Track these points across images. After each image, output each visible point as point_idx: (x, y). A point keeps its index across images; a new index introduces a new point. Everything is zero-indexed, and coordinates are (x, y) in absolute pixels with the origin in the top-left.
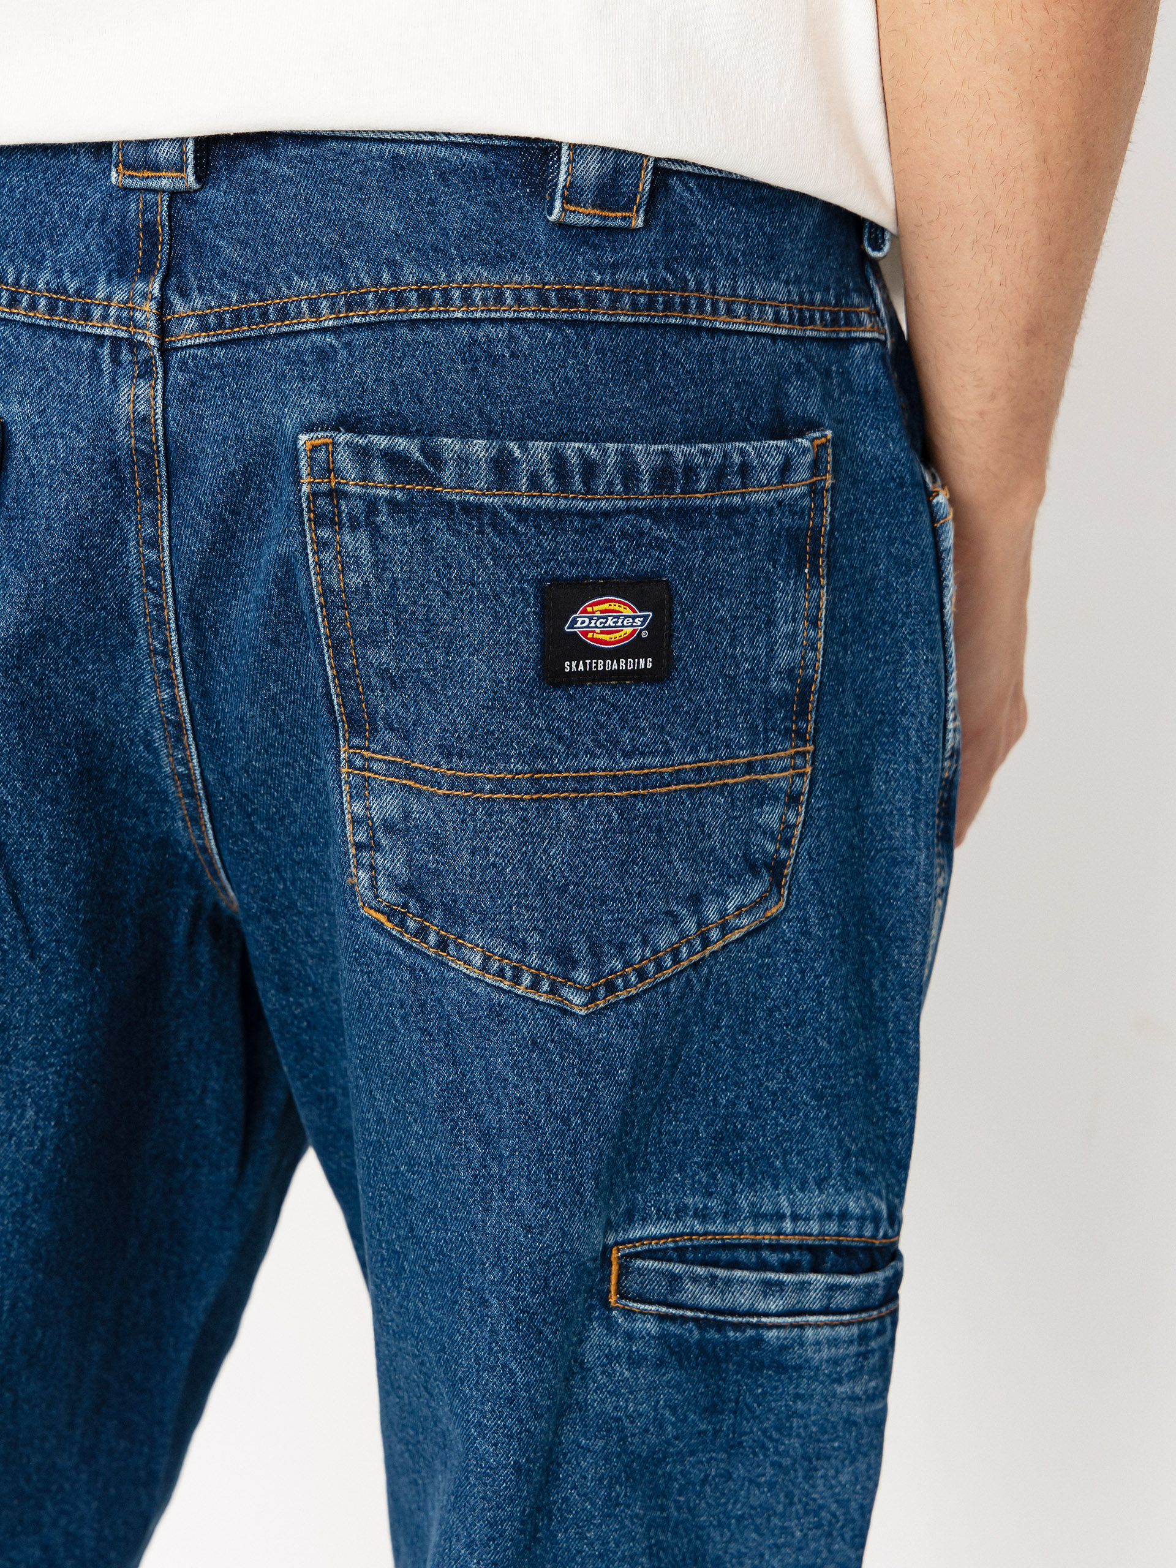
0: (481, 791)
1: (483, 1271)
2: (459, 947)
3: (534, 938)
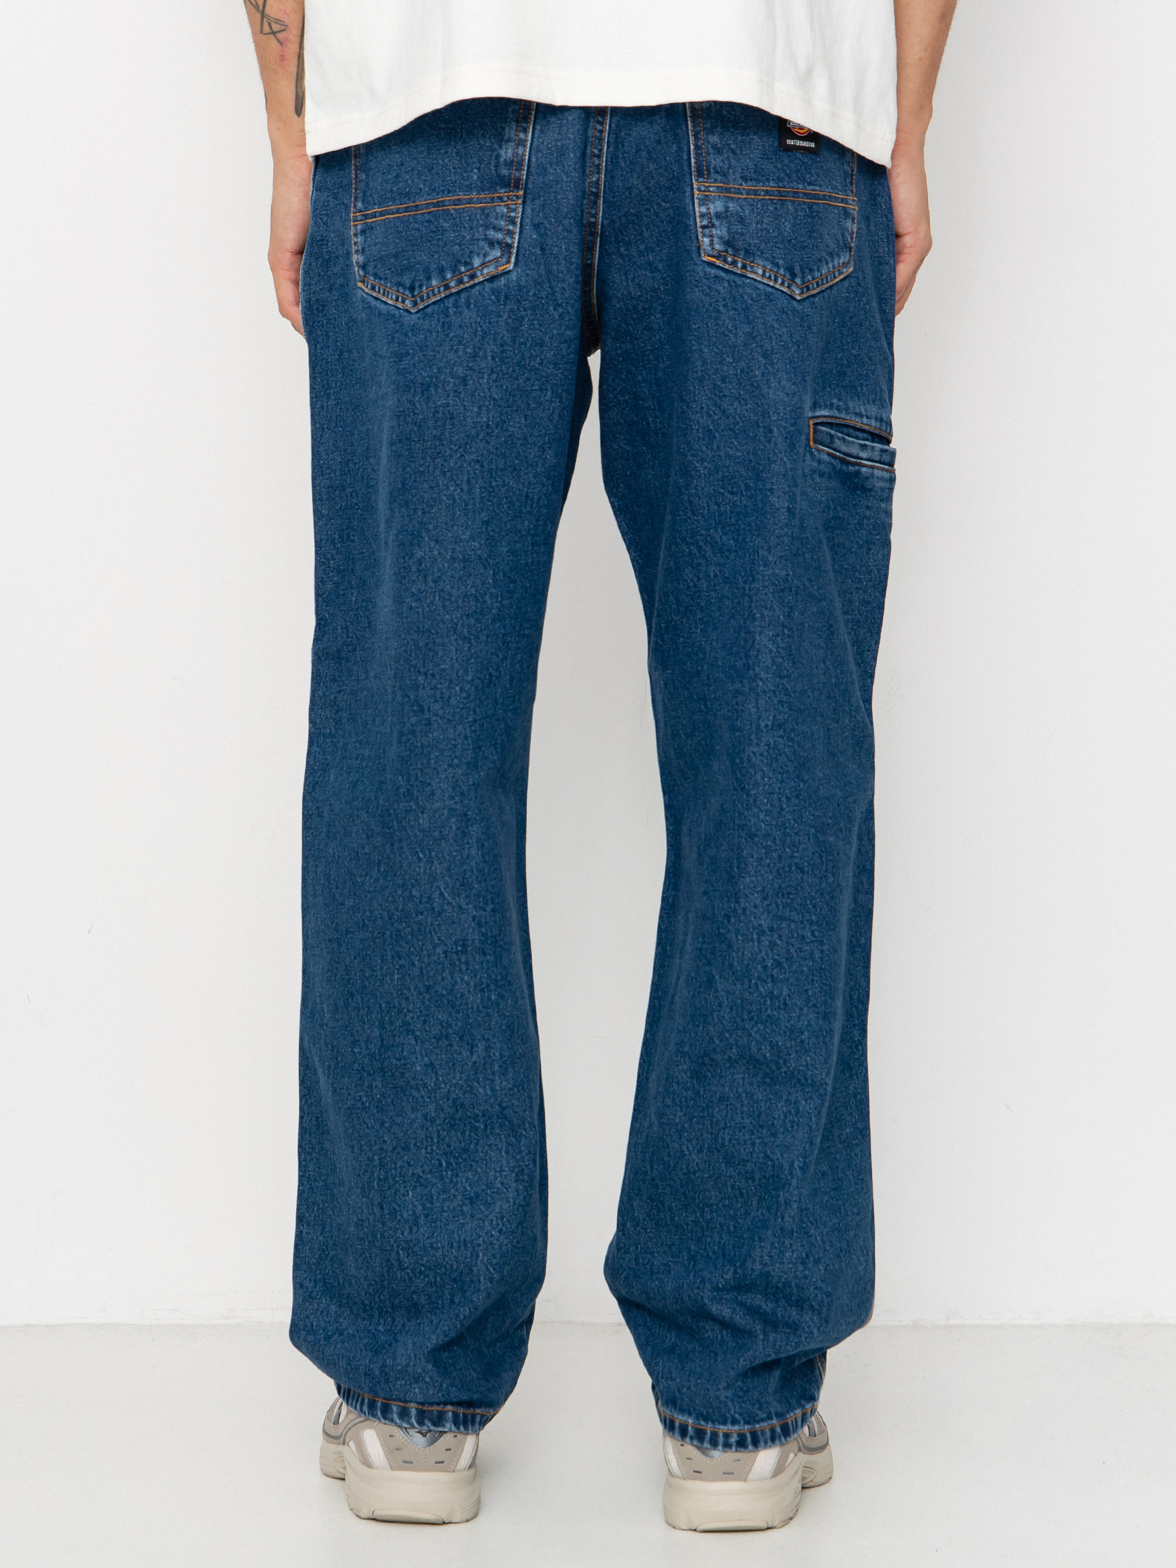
0: (760, 195)
1: (769, 417)
2: (752, 267)
3: (781, 262)
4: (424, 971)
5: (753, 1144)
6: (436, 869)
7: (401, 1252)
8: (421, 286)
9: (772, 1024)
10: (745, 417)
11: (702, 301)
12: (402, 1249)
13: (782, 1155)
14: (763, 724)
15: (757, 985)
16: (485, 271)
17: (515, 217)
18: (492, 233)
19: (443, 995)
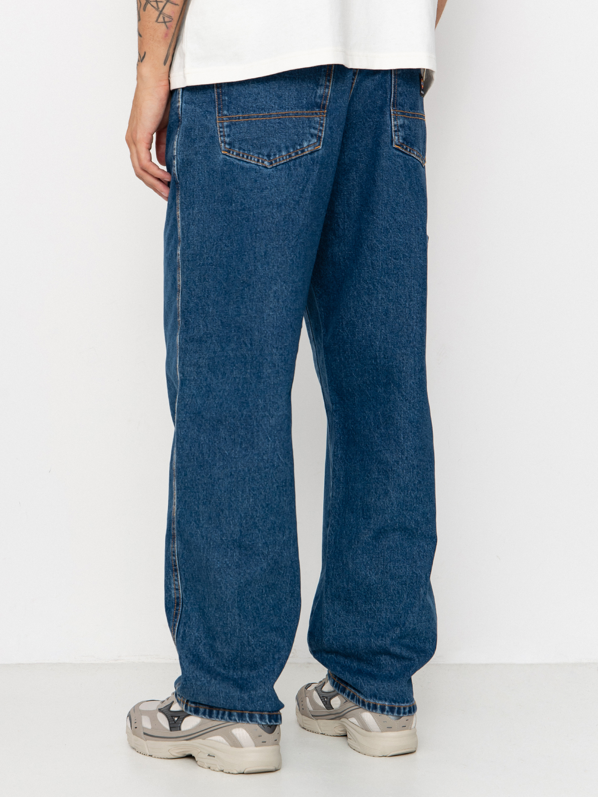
2: (413, 151)
3: (421, 149)
4: (267, 497)
5: (405, 568)
6: (277, 445)
7: (250, 637)
8: (275, 155)
9: (416, 511)
10: (405, 223)
11: (391, 167)
12: (250, 636)
13: (421, 571)
14: (417, 369)
15: (411, 493)
16: (309, 149)
17: (323, 123)
18: (312, 131)
19: (275, 508)
